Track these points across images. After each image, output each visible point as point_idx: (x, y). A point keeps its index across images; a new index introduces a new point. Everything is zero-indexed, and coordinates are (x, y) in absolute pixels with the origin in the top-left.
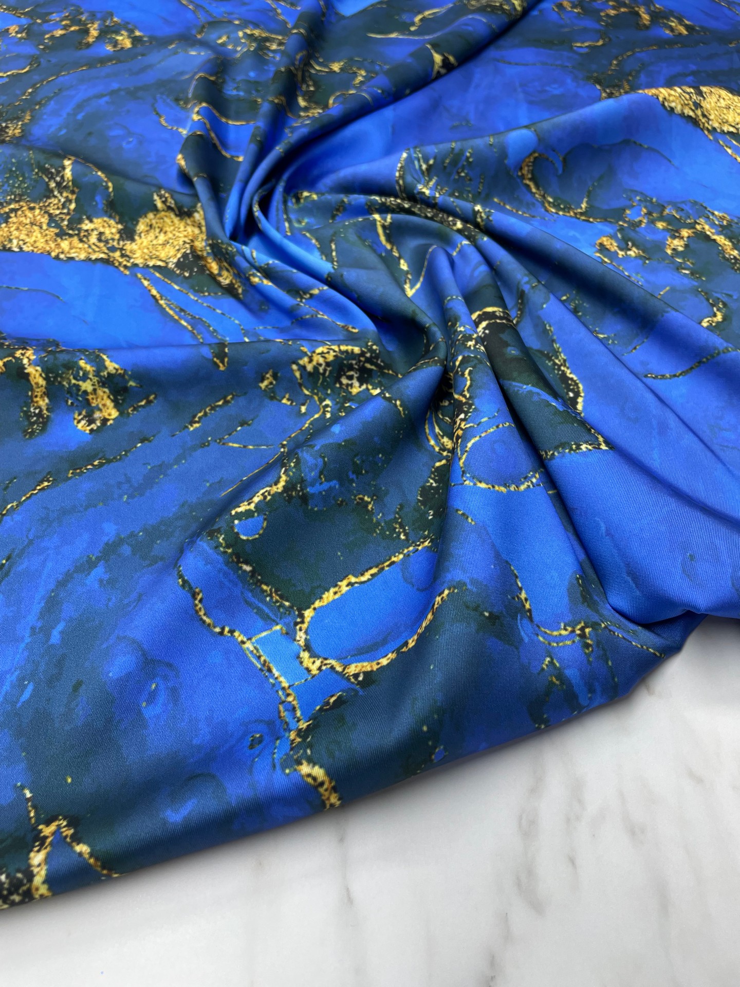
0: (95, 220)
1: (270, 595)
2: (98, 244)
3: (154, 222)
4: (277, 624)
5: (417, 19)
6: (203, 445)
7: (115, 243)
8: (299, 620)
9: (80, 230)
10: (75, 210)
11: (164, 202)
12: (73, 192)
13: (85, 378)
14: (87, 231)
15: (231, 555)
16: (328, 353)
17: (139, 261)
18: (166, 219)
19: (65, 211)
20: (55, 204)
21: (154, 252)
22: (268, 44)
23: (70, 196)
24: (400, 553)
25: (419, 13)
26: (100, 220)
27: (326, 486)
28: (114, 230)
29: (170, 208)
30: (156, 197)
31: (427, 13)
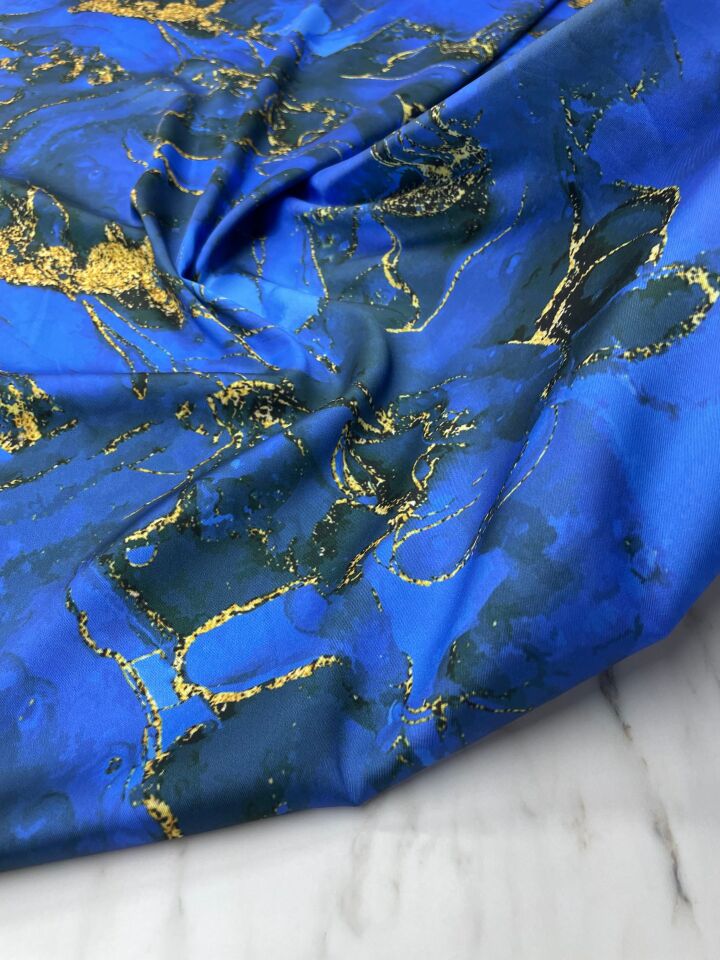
0: (51, 248)
1: (155, 621)
2: (51, 271)
3: (104, 251)
4: (158, 648)
5: (390, 61)
6: (115, 470)
7: (67, 271)
8: (179, 645)
9: (36, 257)
10: (34, 238)
11: (114, 234)
12: (33, 221)
13: (13, 401)
14: (43, 258)
15: (120, 580)
16: (243, 387)
17: (87, 289)
18: (115, 250)
19: (26, 238)
20: (16, 232)
21: (102, 280)
22: (240, 83)
23: (31, 225)
24: (286, 586)
25: (393, 54)
26: (56, 248)
27: (220, 518)
28: (68, 259)
29: (119, 240)
30: (107, 229)
31: (400, 55)
